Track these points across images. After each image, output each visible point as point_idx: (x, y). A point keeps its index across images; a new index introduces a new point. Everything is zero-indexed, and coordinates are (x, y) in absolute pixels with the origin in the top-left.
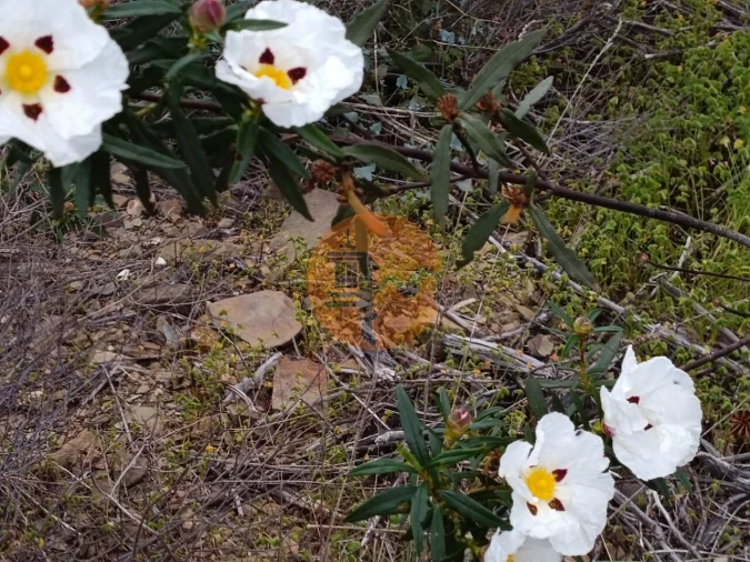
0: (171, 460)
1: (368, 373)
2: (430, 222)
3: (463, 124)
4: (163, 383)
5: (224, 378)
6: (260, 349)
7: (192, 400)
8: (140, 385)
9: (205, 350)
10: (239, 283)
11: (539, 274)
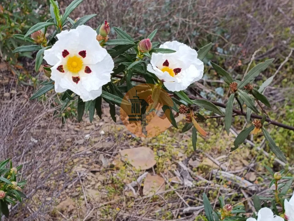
0: (102, 212)
1: (181, 183)
2: (209, 124)
3: (239, 94)
4: (101, 181)
5: (125, 181)
6: (140, 170)
7: (111, 188)
8: (91, 181)
9: (118, 169)
10: (133, 143)
11: (252, 148)
